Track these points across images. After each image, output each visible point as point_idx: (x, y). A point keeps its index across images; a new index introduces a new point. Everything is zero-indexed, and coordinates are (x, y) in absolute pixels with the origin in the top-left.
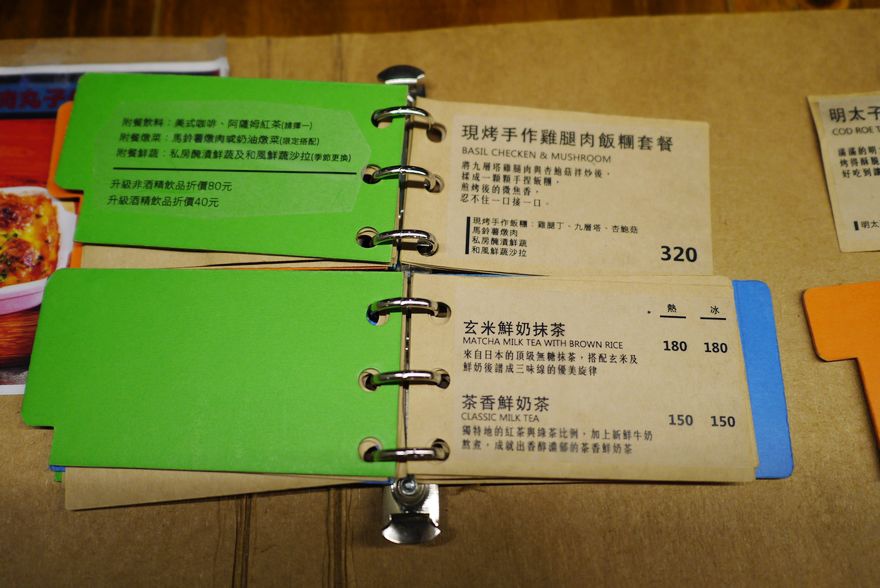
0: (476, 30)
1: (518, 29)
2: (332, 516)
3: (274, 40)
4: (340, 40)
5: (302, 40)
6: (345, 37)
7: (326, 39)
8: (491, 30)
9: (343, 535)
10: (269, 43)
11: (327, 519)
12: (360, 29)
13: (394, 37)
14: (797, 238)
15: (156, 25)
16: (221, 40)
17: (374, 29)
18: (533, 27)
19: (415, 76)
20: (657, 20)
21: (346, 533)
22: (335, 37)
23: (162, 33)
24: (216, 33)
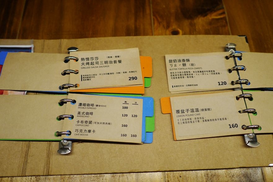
0: (93, 39)
1: (102, 39)
2: (48, 149)
3: (45, 40)
4: (61, 41)
5: (52, 40)
6: (62, 40)
7: (58, 40)
8: (96, 39)
9: (50, 153)
10: (44, 41)
11: (47, 150)
12: (65, 38)
13: (74, 40)
14: (160, 87)
15: (17, 37)
16: (33, 40)
17: (69, 38)
18: (106, 38)
19: (76, 50)
20: (135, 37)
21: (51, 152)
22: (60, 40)
23: (19, 38)
24: (31, 39)
